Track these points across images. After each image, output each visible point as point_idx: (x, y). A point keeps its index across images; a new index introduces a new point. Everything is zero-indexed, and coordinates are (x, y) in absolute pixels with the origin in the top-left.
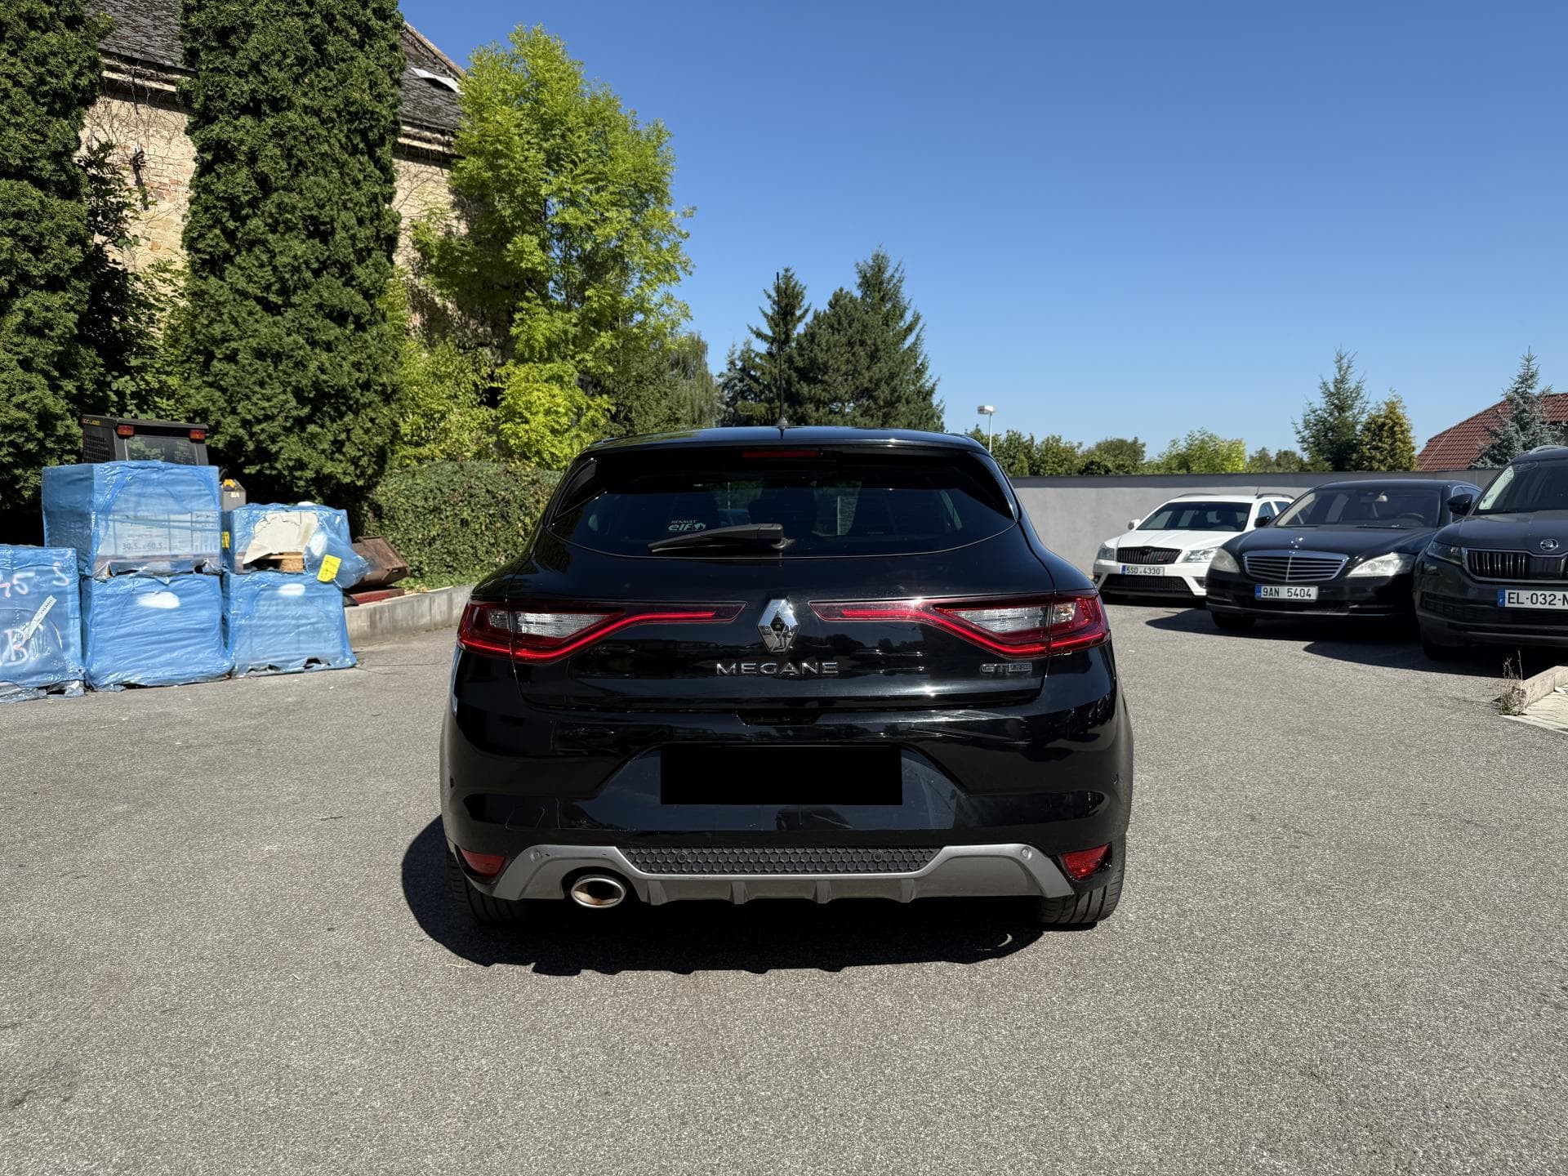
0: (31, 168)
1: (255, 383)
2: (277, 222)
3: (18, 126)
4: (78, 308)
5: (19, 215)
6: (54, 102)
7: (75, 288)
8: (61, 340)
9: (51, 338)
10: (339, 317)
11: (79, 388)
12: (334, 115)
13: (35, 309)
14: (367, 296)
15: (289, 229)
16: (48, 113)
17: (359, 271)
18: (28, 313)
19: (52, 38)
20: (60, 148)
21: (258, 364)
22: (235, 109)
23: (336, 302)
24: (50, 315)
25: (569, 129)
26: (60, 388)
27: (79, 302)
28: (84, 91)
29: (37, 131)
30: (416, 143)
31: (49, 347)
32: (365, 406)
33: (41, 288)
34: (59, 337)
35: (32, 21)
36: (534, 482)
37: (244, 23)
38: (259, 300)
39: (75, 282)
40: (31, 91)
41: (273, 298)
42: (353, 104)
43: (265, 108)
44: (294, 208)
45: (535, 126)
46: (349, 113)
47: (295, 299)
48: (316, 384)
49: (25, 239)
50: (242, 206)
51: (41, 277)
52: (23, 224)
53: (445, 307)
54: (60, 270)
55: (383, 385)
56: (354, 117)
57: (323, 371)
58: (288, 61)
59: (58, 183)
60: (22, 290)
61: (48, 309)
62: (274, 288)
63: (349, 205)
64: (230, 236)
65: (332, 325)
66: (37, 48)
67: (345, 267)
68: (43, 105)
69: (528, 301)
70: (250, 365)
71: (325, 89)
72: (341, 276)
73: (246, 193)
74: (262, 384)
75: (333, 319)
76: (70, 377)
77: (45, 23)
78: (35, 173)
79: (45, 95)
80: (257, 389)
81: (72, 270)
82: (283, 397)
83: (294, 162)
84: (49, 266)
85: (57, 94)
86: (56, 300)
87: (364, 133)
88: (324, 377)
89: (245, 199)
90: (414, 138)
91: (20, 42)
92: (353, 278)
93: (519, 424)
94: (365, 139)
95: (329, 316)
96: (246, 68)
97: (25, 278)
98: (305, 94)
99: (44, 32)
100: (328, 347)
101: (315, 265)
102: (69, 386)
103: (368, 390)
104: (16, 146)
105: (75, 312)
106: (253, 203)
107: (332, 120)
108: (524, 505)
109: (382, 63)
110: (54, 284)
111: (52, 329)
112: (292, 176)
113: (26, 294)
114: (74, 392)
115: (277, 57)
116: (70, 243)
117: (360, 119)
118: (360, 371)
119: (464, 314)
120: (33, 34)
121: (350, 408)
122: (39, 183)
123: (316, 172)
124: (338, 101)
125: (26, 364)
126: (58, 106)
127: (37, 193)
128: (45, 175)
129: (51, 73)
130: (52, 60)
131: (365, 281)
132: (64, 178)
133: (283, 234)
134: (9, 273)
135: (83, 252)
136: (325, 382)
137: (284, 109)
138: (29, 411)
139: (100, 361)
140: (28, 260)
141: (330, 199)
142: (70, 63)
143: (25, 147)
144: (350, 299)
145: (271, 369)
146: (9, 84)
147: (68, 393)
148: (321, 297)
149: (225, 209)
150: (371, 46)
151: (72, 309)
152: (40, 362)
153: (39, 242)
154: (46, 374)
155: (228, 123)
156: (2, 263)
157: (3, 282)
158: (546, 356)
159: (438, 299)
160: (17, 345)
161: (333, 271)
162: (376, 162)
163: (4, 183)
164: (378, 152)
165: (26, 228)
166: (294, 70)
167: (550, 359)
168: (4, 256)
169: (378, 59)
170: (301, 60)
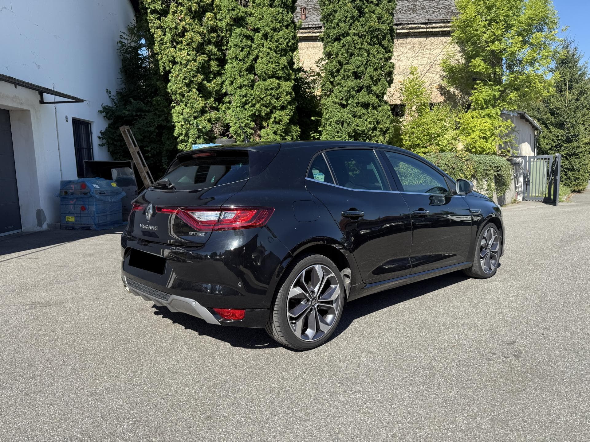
0: (276, 74)
1: (336, 132)
2: (344, 76)
3: (272, 62)
4: (290, 114)
5: (272, 89)
6: (282, 52)
7: (289, 109)
8: (284, 125)
9: (281, 124)
10: (366, 106)
12: (365, 33)
13: (277, 116)
14: (377, 96)
15: (348, 77)
16: (280, 56)
17: (374, 88)
18: (275, 118)
19: (280, 33)
20: (283, 66)
21: (337, 126)
22: (332, 40)
23: (363, 100)
24: (281, 118)
25: (498, 8)
27: (290, 112)
28: (291, 46)
29: (277, 63)
30: (445, 29)
31: (281, 127)
32: (374, 136)
33: (279, 110)
35: (274, 30)
36: (467, 160)
37: (334, 11)
38: (340, 104)
39: (289, 107)
40: (275, 51)
41: (344, 102)
42: (371, 27)
43: (341, 37)
44: (349, 70)
45: (485, 11)
46: (371, 31)
47: (349, 102)
48: (354, 130)
49: (274, 96)
50: (334, 73)
51: (279, 106)
52: (273, 91)
53: (454, 92)
54: (284, 103)
55: (381, 128)
56: (372, 32)
57: (357, 126)
58: (348, 19)
59: (284, 77)
61: (280, 116)
62: (344, 99)
63: (371, 64)
64: (332, 83)
65: (362, 109)
66: (275, 37)
67: (369, 87)
68: (279, 54)
69: (477, 84)
70: (335, 126)
71: (362, 25)
72: (367, 91)
73: (335, 68)
74: (338, 132)
75: (363, 107)
76: (289, 135)
77: (279, 29)
78: (277, 75)
79: (279, 51)
80: (336, 134)
81: (288, 103)
82: (344, 136)
83: (349, 54)
84: (281, 103)
85: (282, 50)
86: (283, 113)
87: (377, 37)
88: (358, 128)
89: (335, 70)
90: (444, 27)
91: (272, 37)
92: (372, 91)
93: (467, 136)
94: (378, 39)
95: (361, 106)
96: (335, 26)
97: (275, 107)
98: (354, 29)
99: (278, 32)
100: (360, 117)
101: (356, 89)
103: (376, 131)
104: (271, 69)
105: (289, 116)
106: (338, 71)
107: (365, 36)
108: (462, 169)
109: (385, 9)
110: (283, 108)
112: (349, 59)
113: (275, 112)
115: (344, 19)
116: (287, 95)
117: (375, 32)
118: (371, 124)
119: (463, 93)
120: (275, 33)
121: (368, 138)
122: (279, 78)
123: (358, 56)
124: (367, 28)
125: (275, 133)
126: (283, 54)
127: (277, 81)
128: (280, 75)
129: (280, 44)
130: (280, 40)
131: (376, 91)
132: (285, 75)
133: (347, 80)
134: (270, 107)
135: (291, 97)
136: (358, 129)
137: (346, 36)
139: (300, 130)
140: (275, 102)
141: (362, 64)
142: (286, 39)
143: (273, 68)
144: (373, 99)
145: (341, 127)
146: (269, 50)
148: (358, 99)
149: (330, 75)
150: (381, 4)
151: (289, 115)
152: (279, 132)
153: (277, 96)
154: (281, 135)
155: (331, 46)
156: (267, 104)
157: (268, 110)
158: (485, 106)
159: (452, 90)
160: (273, 128)
161: (365, 89)
162: (382, 46)
163: (269, 80)
164: (383, 42)
165: (274, 92)
166: (350, 21)
167: (487, 108)
168: (268, 102)
169: (383, 8)
170: (353, 17)
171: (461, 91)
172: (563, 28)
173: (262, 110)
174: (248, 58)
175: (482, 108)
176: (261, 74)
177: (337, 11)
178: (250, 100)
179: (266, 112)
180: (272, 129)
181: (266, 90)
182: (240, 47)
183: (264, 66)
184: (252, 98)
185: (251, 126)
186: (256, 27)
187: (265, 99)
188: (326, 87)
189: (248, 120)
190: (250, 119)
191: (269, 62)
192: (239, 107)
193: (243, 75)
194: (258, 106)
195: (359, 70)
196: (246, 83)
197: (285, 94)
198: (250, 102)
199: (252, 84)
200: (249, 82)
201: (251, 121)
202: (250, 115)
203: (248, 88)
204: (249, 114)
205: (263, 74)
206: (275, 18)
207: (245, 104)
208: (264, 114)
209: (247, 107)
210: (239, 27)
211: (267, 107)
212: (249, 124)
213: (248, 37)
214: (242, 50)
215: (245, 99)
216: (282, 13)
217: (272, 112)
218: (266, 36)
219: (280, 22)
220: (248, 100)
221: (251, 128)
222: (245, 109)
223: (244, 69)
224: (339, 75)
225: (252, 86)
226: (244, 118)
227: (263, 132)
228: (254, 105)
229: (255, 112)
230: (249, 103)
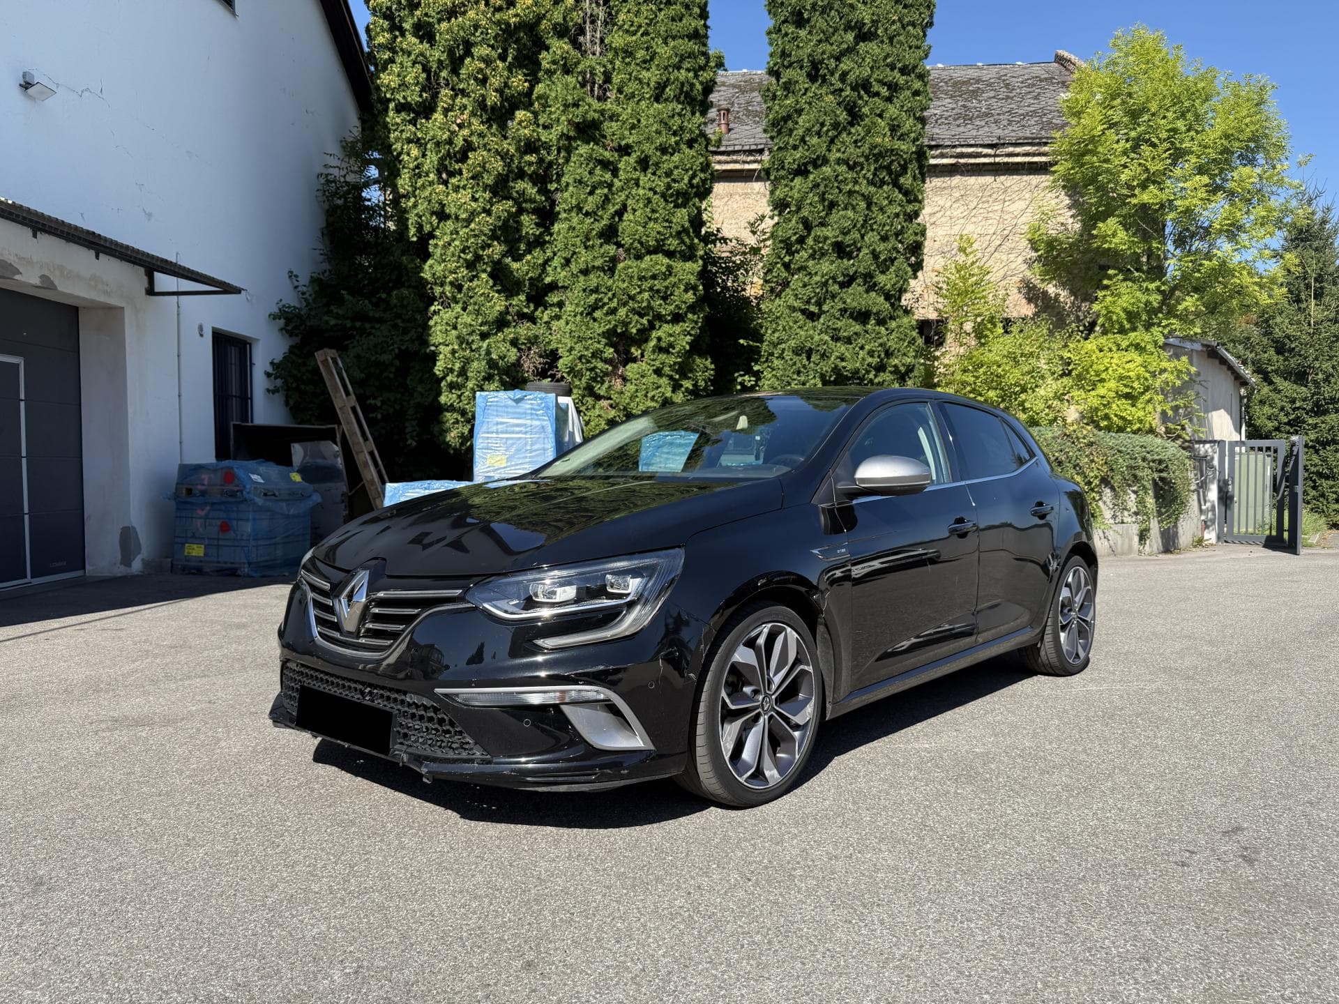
0: (664, 245)
1: (794, 373)
2: (815, 252)
3: (656, 220)
4: (693, 332)
5: (654, 277)
6: (678, 199)
7: (690, 320)
8: (679, 355)
9: (673, 354)
10: (862, 316)
11: (695, 385)
12: (862, 160)
13: (663, 336)
14: (888, 297)
15: (823, 255)
16: (675, 207)
17: (881, 279)
18: (659, 339)
19: (676, 158)
20: (679, 229)
21: (796, 358)
22: (790, 174)
23: (855, 304)
24: (672, 339)
25: (1153, 115)
26: (682, 386)
27: (693, 328)
28: (698, 187)
29: (667, 221)
30: (1036, 159)
31: (671, 360)
33: (667, 322)
34: (678, 352)
35: (663, 150)
36: (1091, 444)
37: (796, 110)
38: (803, 312)
39: (690, 316)
40: (663, 196)
41: (813, 308)
42: (876, 147)
43: (810, 168)
44: (826, 238)
45: (1124, 119)
46: (874, 155)
47: (825, 308)
48: (836, 369)
49: (658, 291)
50: (792, 245)
51: (669, 315)
52: (656, 282)
53: (1058, 295)
54: (680, 308)
55: (895, 366)
56: (878, 156)
57: (843, 360)
58: (825, 129)
59: (681, 251)
60: (657, 325)
61: (671, 335)
62: (813, 301)
63: (875, 227)
64: (787, 266)
65: (854, 323)
66: (665, 167)
67: (868, 276)
68: (671, 202)
69: (1110, 278)
70: (791, 360)
71: (856, 142)
72: (865, 285)
73: (795, 234)
74: (799, 373)
75: (856, 319)
76: (689, 378)
77: (673, 149)
78: (666, 248)
79: (672, 195)
80: (795, 377)
81: (688, 307)
82: (812, 382)
83: (826, 203)
84: (672, 307)
85: (678, 193)
86: (678, 328)
87: (888, 168)
88: (844, 364)
89: (794, 238)
90: (1034, 155)
91: (657, 164)
92: (875, 284)
93: (1089, 391)
94: (890, 173)
95: (851, 316)
96: (797, 143)
97: (659, 317)
98: (839, 150)
99: (672, 155)
100: (848, 341)
101: (841, 279)
102: (688, 384)
103: (884, 371)
104: (654, 234)
105: (691, 335)
106: (801, 240)
107: (862, 165)
108: (1078, 465)
109: (905, 109)
110: (677, 318)
111: (674, 349)
112: (827, 214)
113: (660, 327)
114: (691, 388)
115: (817, 128)
116: (686, 291)
117: (883, 158)
118: (872, 356)
119: (1076, 298)
120: (665, 158)
122: (670, 254)
123: (846, 209)
124: (866, 148)
125: (658, 372)
126: (680, 201)
127: (666, 261)
128: (672, 248)
129: (674, 181)
130: (676, 172)
131: (885, 285)
132: (684, 248)
133: (820, 259)
134: (648, 315)
135: (695, 294)
136: (844, 368)
137: (821, 166)
138: (657, 401)
139: (713, 366)
140: (660, 305)
141: (854, 227)
142: (687, 171)
143: (658, 233)
144: (877, 302)
145: (805, 362)
146: (650, 194)
147: (687, 388)
148: (844, 303)
149: (783, 248)
151: (689, 333)
152: (667, 370)
153: (666, 292)
154: (671, 378)
155: (786, 186)
156: (643, 309)
157: (645, 321)
158: (1127, 326)
159: (1051, 290)
160: (653, 360)
161: (860, 280)
162: (900, 188)
163: (647, 258)
164: (902, 180)
165: (658, 285)
166: (830, 134)
167: (1134, 329)
168: (645, 304)
169: (902, 106)
170: (836, 125)
171: (1073, 292)
172: (1301, 157)
173: (630, 323)
174: (604, 209)
175: (1122, 331)
176: (632, 244)
177: (802, 110)
178: (606, 300)
179: (639, 326)
180: (653, 363)
181: (641, 278)
182: (588, 186)
183: (640, 228)
184: (610, 294)
185: (606, 355)
186: (623, 143)
187: (639, 298)
188: (774, 274)
189: (599, 342)
190: (604, 341)
191: (650, 219)
192: (582, 314)
193: (593, 246)
194: (622, 312)
195: (848, 240)
196: (598, 263)
197: (682, 287)
198: (605, 304)
199: (611, 267)
200: (605, 261)
201: (606, 345)
202: (603, 332)
203: (602, 274)
204: (604, 329)
205: (636, 244)
206: (666, 124)
207: (595, 307)
208: (634, 331)
209: (598, 314)
210: (588, 143)
211: (641, 316)
212: (602, 352)
213: (605, 164)
214: (591, 193)
215: (594, 296)
216: (680, 115)
217: (652, 326)
218: (644, 164)
219: (675, 134)
220: (601, 300)
221: (606, 361)
222: (595, 320)
223: (594, 233)
224: (803, 248)
225: (611, 270)
226: (591, 338)
227: (631, 370)
228: (613, 311)
229: (616, 326)
230: (602, 307)
